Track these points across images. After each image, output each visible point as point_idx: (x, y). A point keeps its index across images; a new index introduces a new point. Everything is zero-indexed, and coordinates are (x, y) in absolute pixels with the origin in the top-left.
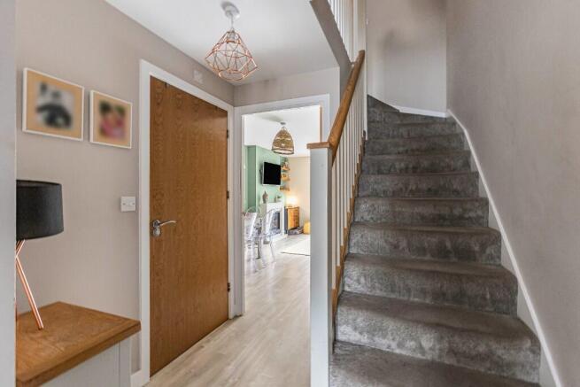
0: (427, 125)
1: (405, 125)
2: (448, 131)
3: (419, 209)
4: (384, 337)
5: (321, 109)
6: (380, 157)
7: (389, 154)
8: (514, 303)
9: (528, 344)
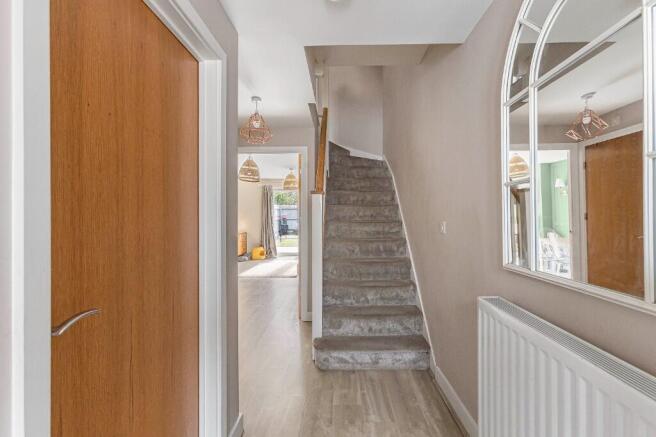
0: (370, 168)
1: (355, 167)
2: (383, 174)
3: (366, 229)
4: (349, 298)
5: (300, 156)
6: (339, 192)
7: (345, 190)
8: (409, 274)
9: (412, 287)
